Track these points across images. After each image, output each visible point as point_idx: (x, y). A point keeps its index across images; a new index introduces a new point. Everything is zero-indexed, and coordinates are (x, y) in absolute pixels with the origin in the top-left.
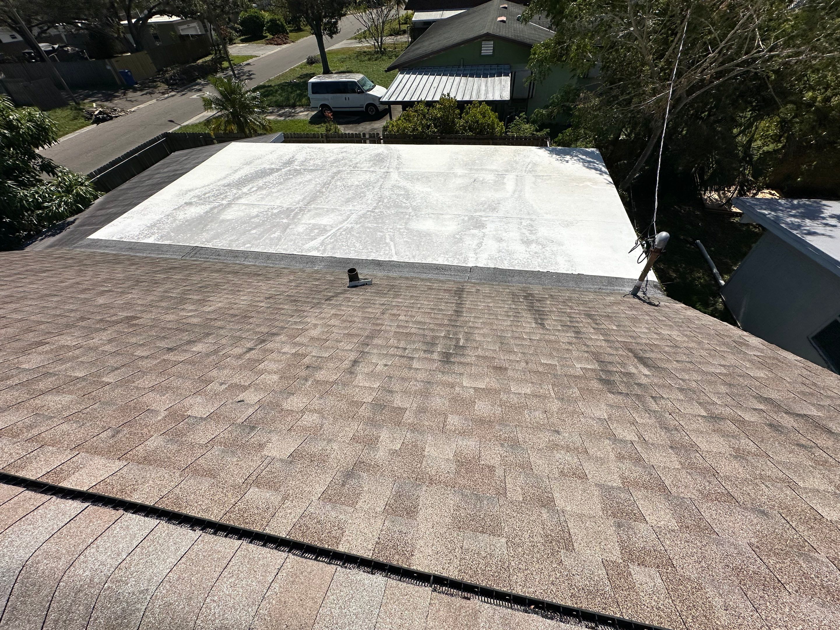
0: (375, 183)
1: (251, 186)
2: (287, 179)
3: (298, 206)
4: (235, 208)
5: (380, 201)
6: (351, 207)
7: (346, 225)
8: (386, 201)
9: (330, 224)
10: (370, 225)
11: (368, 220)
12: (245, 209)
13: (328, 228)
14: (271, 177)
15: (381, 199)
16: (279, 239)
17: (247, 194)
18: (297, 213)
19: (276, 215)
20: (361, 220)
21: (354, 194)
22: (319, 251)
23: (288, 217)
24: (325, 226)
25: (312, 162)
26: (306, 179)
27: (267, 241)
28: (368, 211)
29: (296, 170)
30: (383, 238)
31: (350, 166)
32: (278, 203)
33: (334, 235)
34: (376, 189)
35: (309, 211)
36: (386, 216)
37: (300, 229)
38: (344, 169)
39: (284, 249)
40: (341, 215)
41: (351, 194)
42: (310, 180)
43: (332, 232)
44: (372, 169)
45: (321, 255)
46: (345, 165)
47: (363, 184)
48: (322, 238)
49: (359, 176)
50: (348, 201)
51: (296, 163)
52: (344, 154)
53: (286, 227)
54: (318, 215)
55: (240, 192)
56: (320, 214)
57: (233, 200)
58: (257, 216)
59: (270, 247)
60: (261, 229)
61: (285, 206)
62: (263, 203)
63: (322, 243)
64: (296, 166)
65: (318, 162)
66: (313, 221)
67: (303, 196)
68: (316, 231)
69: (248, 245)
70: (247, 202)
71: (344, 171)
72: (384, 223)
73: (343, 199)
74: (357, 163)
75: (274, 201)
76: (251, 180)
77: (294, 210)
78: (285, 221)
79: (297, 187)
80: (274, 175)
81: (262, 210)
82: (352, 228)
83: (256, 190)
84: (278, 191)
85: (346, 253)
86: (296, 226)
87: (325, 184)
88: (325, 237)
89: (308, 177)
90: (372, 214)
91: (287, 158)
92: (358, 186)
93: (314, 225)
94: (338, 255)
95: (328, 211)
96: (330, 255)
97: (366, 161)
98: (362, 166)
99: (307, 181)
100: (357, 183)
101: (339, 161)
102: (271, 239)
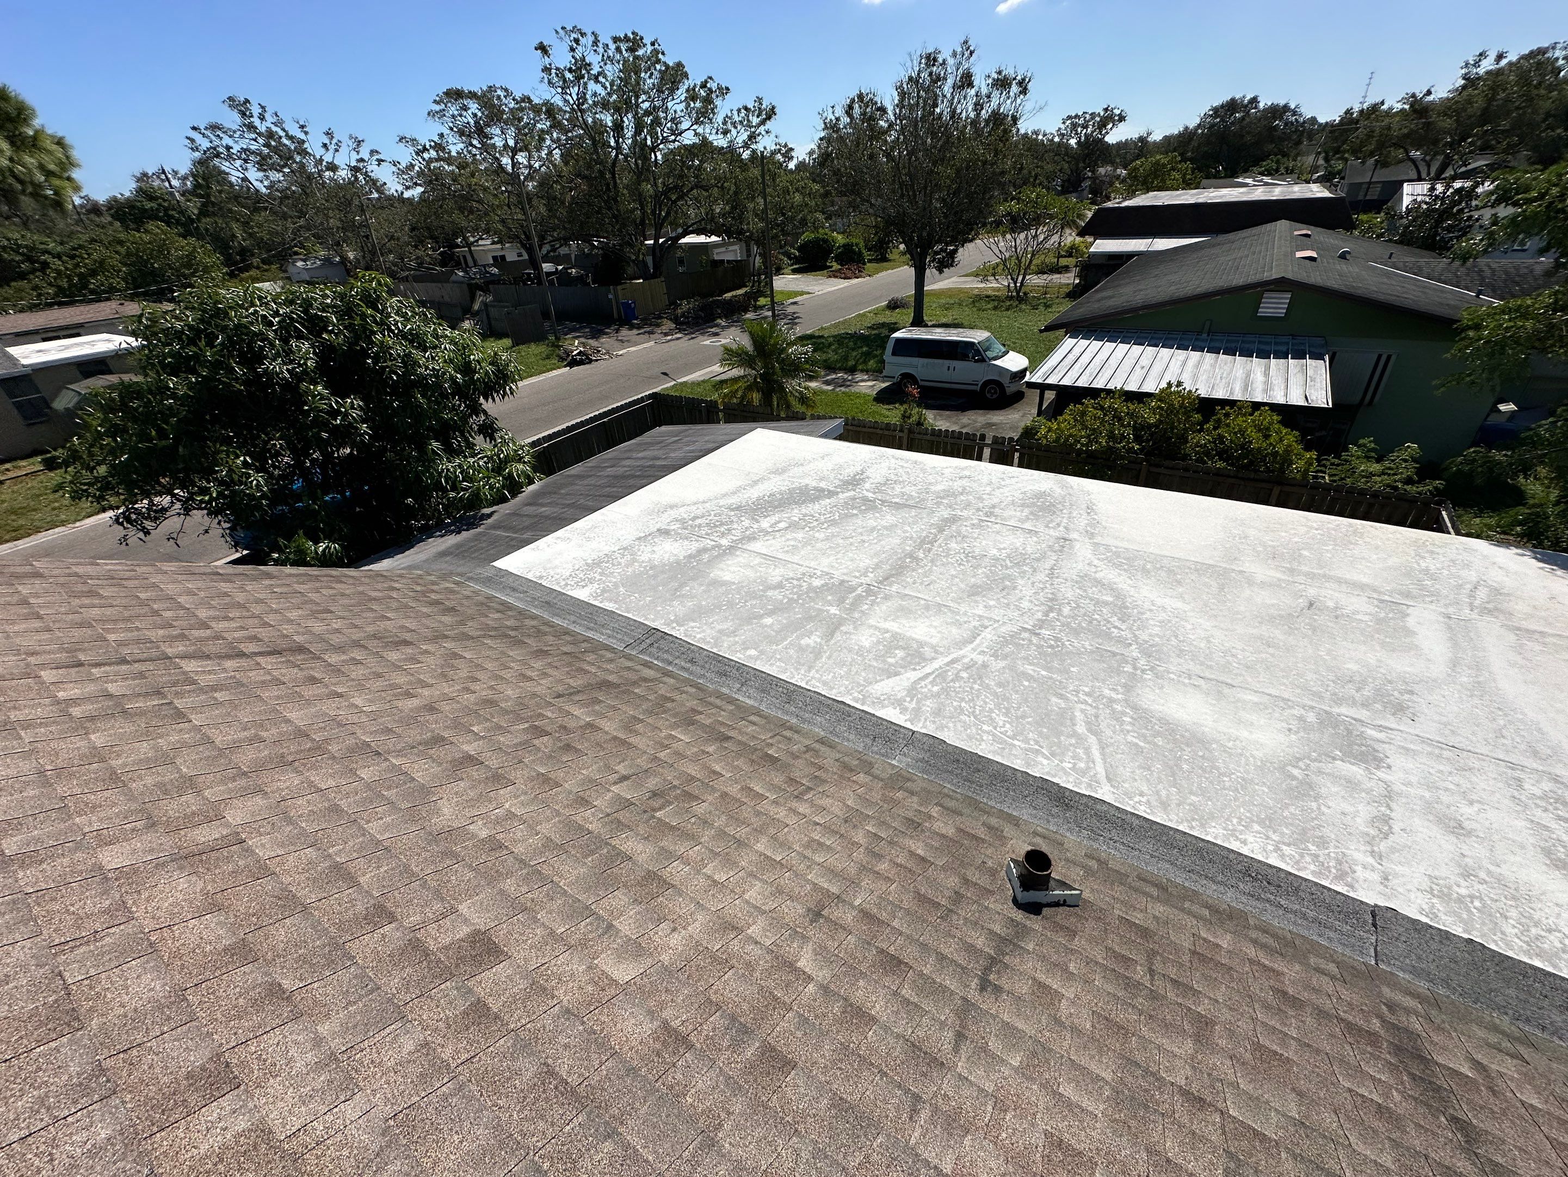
0: (1038, 560)
1: (776, 517)
2: (846, 516)
3: (863, 580)
4: (741, 558)
5: (1051, 609)
6: (980, 611)
7: (969, 653)
8: (1066, 610)
9: (934, 641)
10: (1029, 669)
11: (1023, 654)
12: (760, 564)
13: (927, 651)
14: (817, 506)
15: (1053, 604)
16: (817, 653)
17: (767, 533)
18: (860, 596)
19: (818, 592)
20: (1007, 650)
21: (987, 577)
22: (904, 710)
23: (841, 601)
24: (921, 644)
25: (898, 489)
26: (884, 523)
27: (791, 652)
28: (1025, 629)
29: (865, 500)
30: (1065, 716)
31: (978, 510)
32: (824, 564)
33: (941, 675)
34: (1041, 576)
35: (886, 598)
36: (1068, 653)
37: (865, 639)
38: (965, 513)
39: (825, 683)
40: (959, 624)
41: (980, 577)
42: (891, 528)
43: (936, 665)
44: (1027, 526)
45: (908, 725)
46: (968, 505)
47: (1009, 556)
48: (913, 676)
49: (999, 538)
50: (975, 592)
51: (867, 486)
52: (965, 482)
53: (833, 627)
54: (905, 612)
55: (756, 526)
56: (910, 612)
57: (740, 541)
58: (779, 586)
59: (797, 669)
60: (783, 619)
61: (838, 575)
62: (796, 559)
63: (912, 690)
64: (866, 490)
65: (911, 490)
66: (893, 626)
67: (875, 560)
68: (900, 653)
69: (753, 652)
70: (764, 551)
71: (966, 519)
72: (1067, 671)
73: (962, 586)
74: (994, 507)
75: (816, 558)
76: (780, 506)
77: (853, 589)
78: (834, 610)
79: (865, 538)
80: (823, 503)
81: (791, 575)
82: (985, 666)
83: (786, 529)
84: (827, 539)
85: (970, 737)
86: (856, 629)
87: (923, 542)
88: (919, 674)
89: (889, 518)
90: (1035, 640)
91: (851, 471)
92: (998, 559)
93: (895, 636)
94: (952, 737)
95: (927, 608)
96: (930, 729)
97: (1013, 503)
98: (1007, 514)
99: (886, 528)
100: (995, 552)
101: (954, 495)
102: (801, 649)
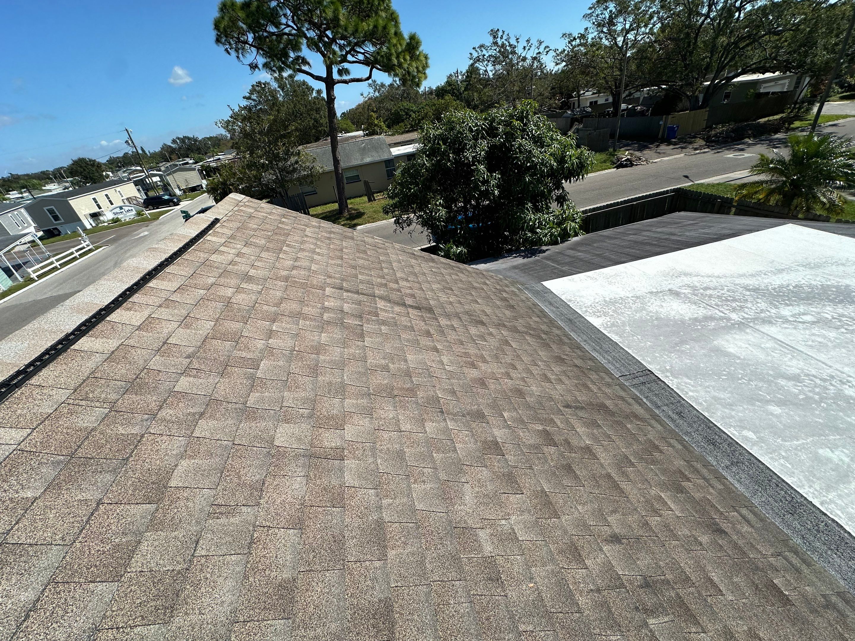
1: (800, 309)
4: (751, 335)
12: (773, 349)
17: (787, 321)
55: (773, 311)
57: (754, 320)
58: (796, 378)
62: (822, 357)
70: (780, 336)
76: (807, 299)
81: (813, 372)
83: (813, 323)
